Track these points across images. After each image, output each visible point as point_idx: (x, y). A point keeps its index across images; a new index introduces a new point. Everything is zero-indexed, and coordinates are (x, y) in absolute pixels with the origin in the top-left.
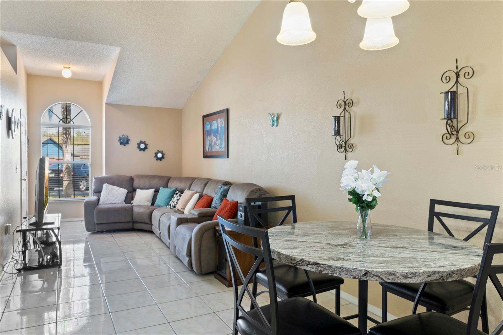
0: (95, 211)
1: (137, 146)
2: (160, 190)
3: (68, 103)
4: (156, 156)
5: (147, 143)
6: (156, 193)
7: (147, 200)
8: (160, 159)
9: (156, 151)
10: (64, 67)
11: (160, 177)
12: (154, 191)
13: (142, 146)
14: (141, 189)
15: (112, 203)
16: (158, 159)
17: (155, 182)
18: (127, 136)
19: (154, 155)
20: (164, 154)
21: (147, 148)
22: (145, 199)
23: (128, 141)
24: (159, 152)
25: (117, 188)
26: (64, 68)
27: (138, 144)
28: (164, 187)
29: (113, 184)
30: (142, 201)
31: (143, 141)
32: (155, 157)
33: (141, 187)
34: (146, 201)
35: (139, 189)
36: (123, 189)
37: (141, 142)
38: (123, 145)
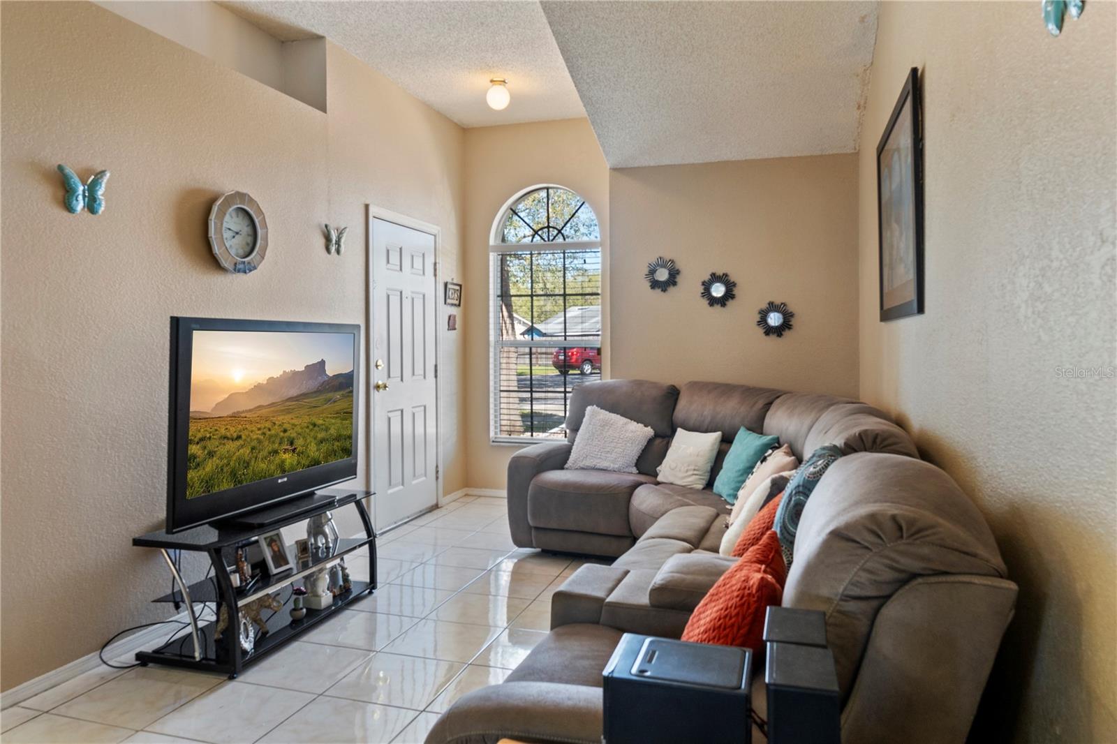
0: (530, 488)
1: (701, 289)
2: (737, 437)
3: (551, 188)
4: (763, 321)
5: (733, 278)
6: (724, 446)
7: (693, 468)
8: (779, 331)
9: (764, 306)
10: (492, 81)
11: (748, 392)
12: (719, 439)
13: (718, 290)
14: (689, 431)
15: (598, 466)
16: (769, 331)
17: (730, 409)
18: (673, 262)
19: (758, 318)
20: (792, 315)
21: (733, 297)
22: (689, 466)
23: (675, 278)
24: (773, 307)
25: (623, 420)
26: (491, 84)
27: (704, 283)
28: (749, 429)
29: (613, 409)
30: (680, 471)
31: (720, 272)
32: (759, 323)
33: (691, 423)
34: (691, 473)
35: (682, 428)
36: (641, 425)
37: (715, 278)
38: (660, 290)
